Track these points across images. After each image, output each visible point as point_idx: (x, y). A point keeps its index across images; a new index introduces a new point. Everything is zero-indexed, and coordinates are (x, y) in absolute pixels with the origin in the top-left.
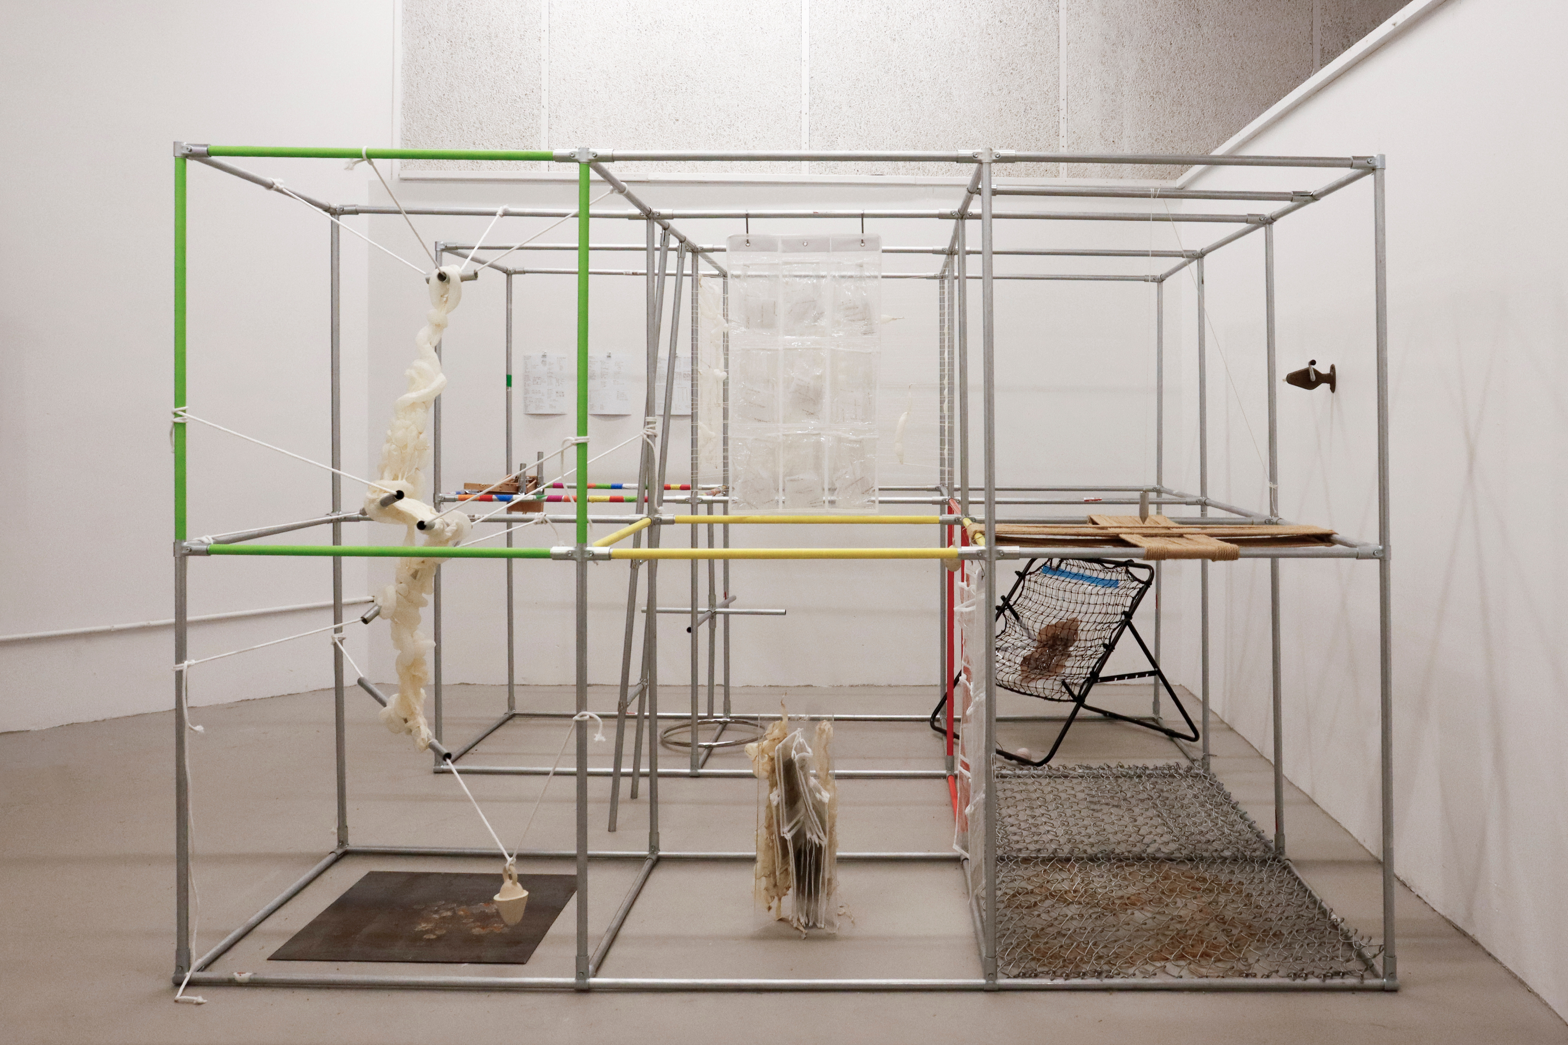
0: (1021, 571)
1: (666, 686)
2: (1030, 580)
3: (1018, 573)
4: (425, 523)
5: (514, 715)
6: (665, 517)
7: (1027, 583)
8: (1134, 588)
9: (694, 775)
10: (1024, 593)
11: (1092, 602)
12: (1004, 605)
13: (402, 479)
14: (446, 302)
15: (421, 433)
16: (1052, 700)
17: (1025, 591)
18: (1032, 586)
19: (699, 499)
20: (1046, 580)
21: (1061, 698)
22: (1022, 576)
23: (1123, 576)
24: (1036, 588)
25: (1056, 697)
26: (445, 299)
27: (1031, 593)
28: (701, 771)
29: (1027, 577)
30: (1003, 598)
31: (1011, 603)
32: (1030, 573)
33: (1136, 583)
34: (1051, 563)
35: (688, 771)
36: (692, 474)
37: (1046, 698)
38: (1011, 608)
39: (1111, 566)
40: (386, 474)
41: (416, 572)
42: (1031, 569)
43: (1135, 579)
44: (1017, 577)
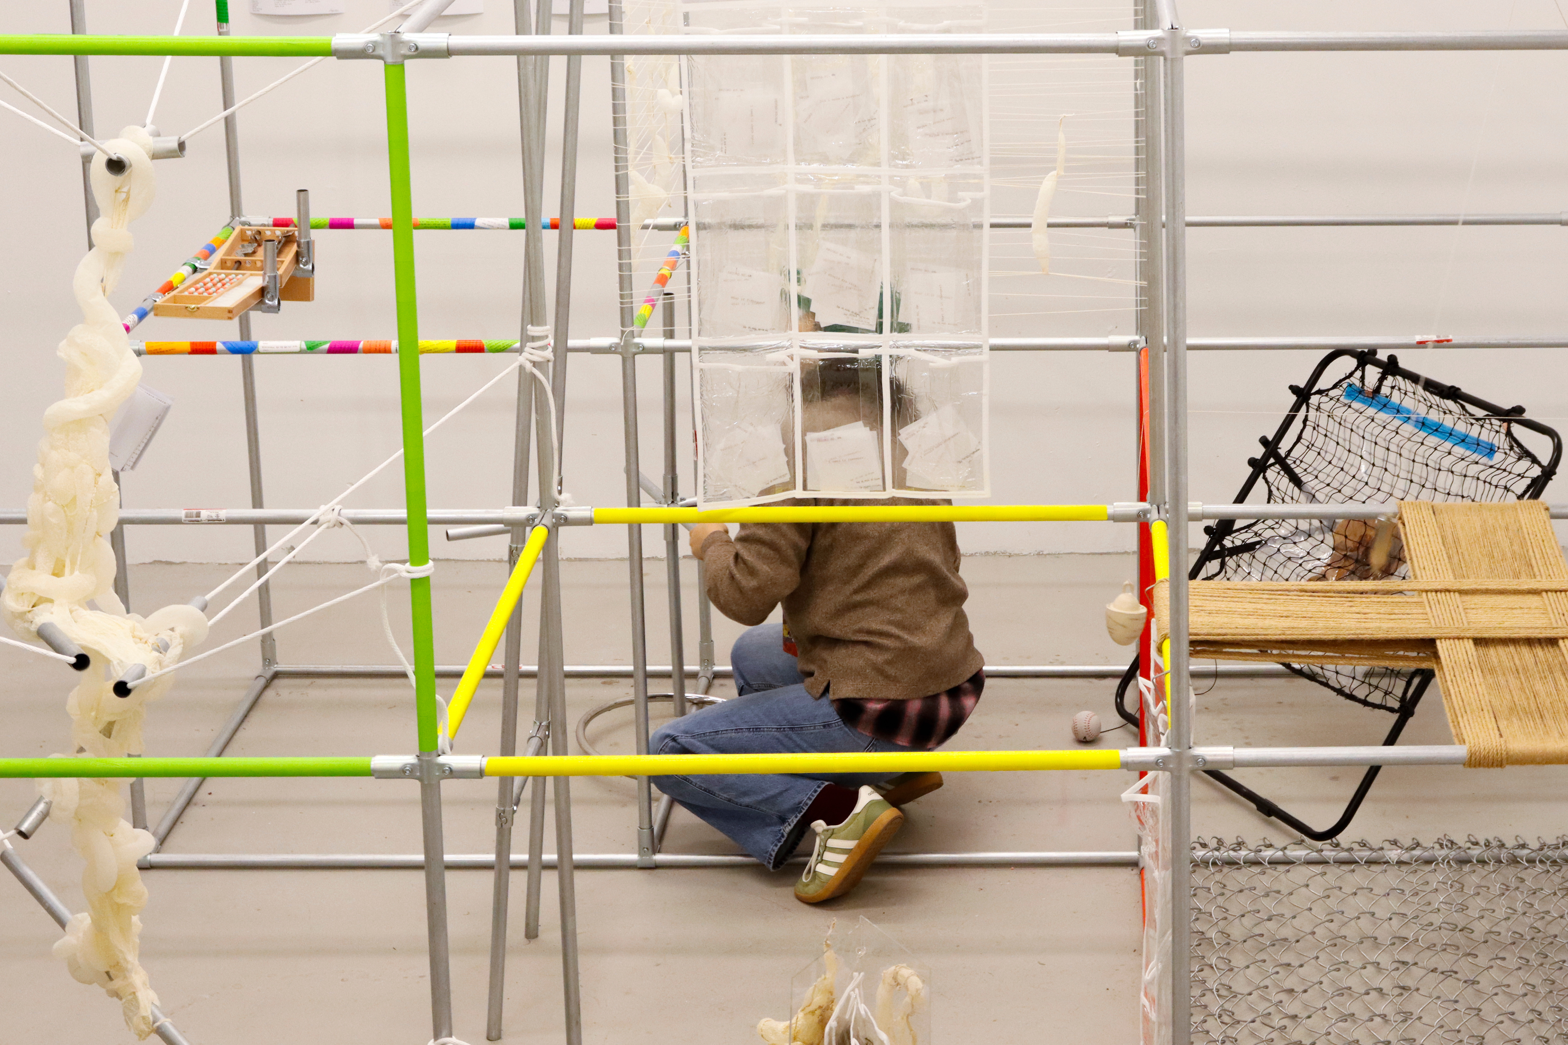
0: (1302, 385)
1: (580, 560)
2: (1318, 409)
3: (1294, 389)
4: (129, 686)
5: (276, 675)
6: (575, 512)
7: (1312, 414)
8: (1521, 476)
9: (648, 864)
10: (1307, 434)
11: (1440, 484)
12: (1266, 457)
13: (72, 572)
14: (126, 200)
15: (100, 475)
16: (1351, 697)
17: (1309, 429)
18: (1323, 423)
19: (637, 345)
20: (1350, 415)
21: (1369, 699)
22: (1303, 395)
23: (1501, 441)
24: (1330, 429)
25: (1360, 693)
26: (124, 196)
27: (1321, 438)
28: (659, 857)
29: (1314, 400)
30: (1264, 441)
31: (1283, 450)
32: (1320, 392)
33: (1525, 463)
34: (1363, 378)
35: (633, 857)
36: (622, 297)
37: (1340, 692)
38: (1281, 462)
39: (1480, 413)
40: (41, 559)
41: (111, 724)
42: (1321, 384)
43: (1526, 454)
44: (1294, 398)
